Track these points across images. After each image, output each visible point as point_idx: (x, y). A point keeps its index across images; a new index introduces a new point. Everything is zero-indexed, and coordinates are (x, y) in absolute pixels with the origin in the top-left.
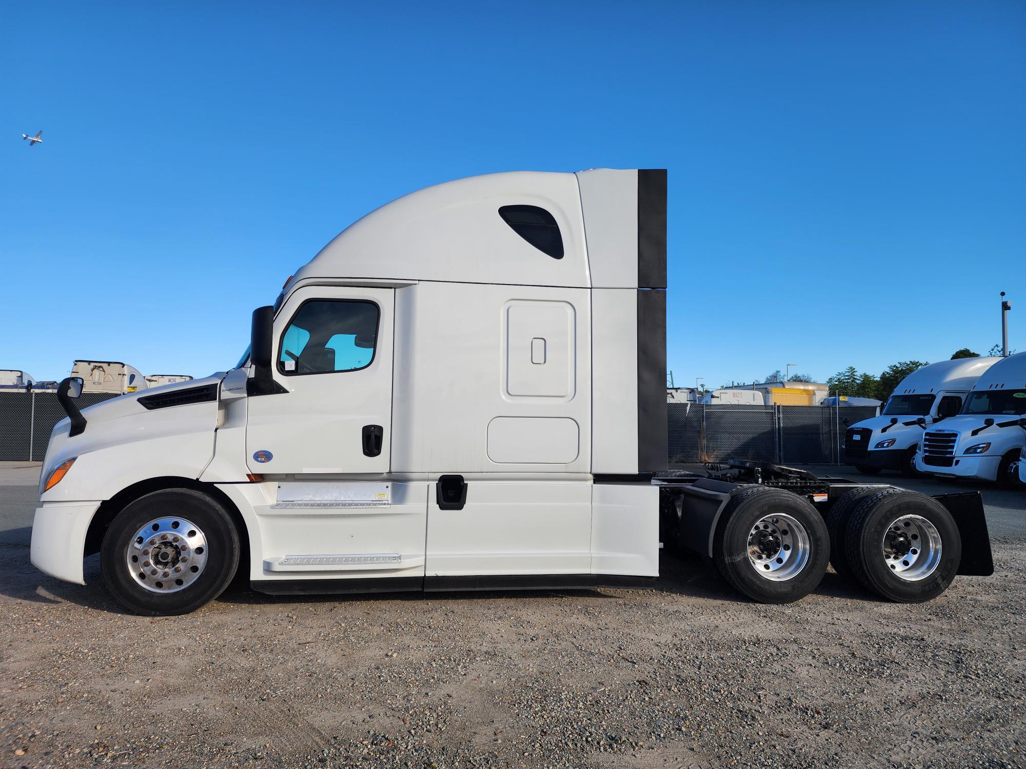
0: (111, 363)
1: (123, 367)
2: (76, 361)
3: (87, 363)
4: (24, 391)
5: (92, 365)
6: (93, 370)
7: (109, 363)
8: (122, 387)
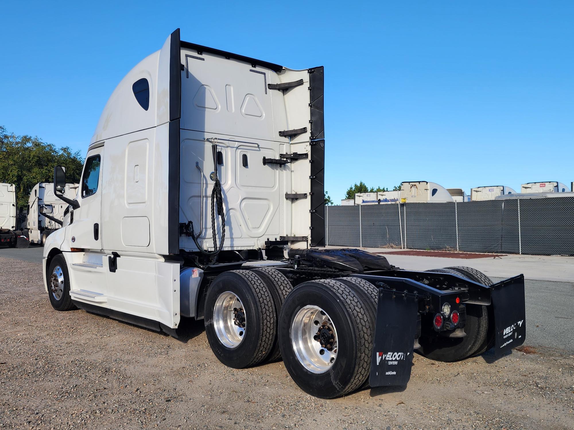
0: (421, 182)
1: (427, 184)
2: (403, 182)
3: (408, 183)
4: (377, 203)
5: (411, 184)
6: (411, 187)
7: (419, 182)
8: (427, 198)
